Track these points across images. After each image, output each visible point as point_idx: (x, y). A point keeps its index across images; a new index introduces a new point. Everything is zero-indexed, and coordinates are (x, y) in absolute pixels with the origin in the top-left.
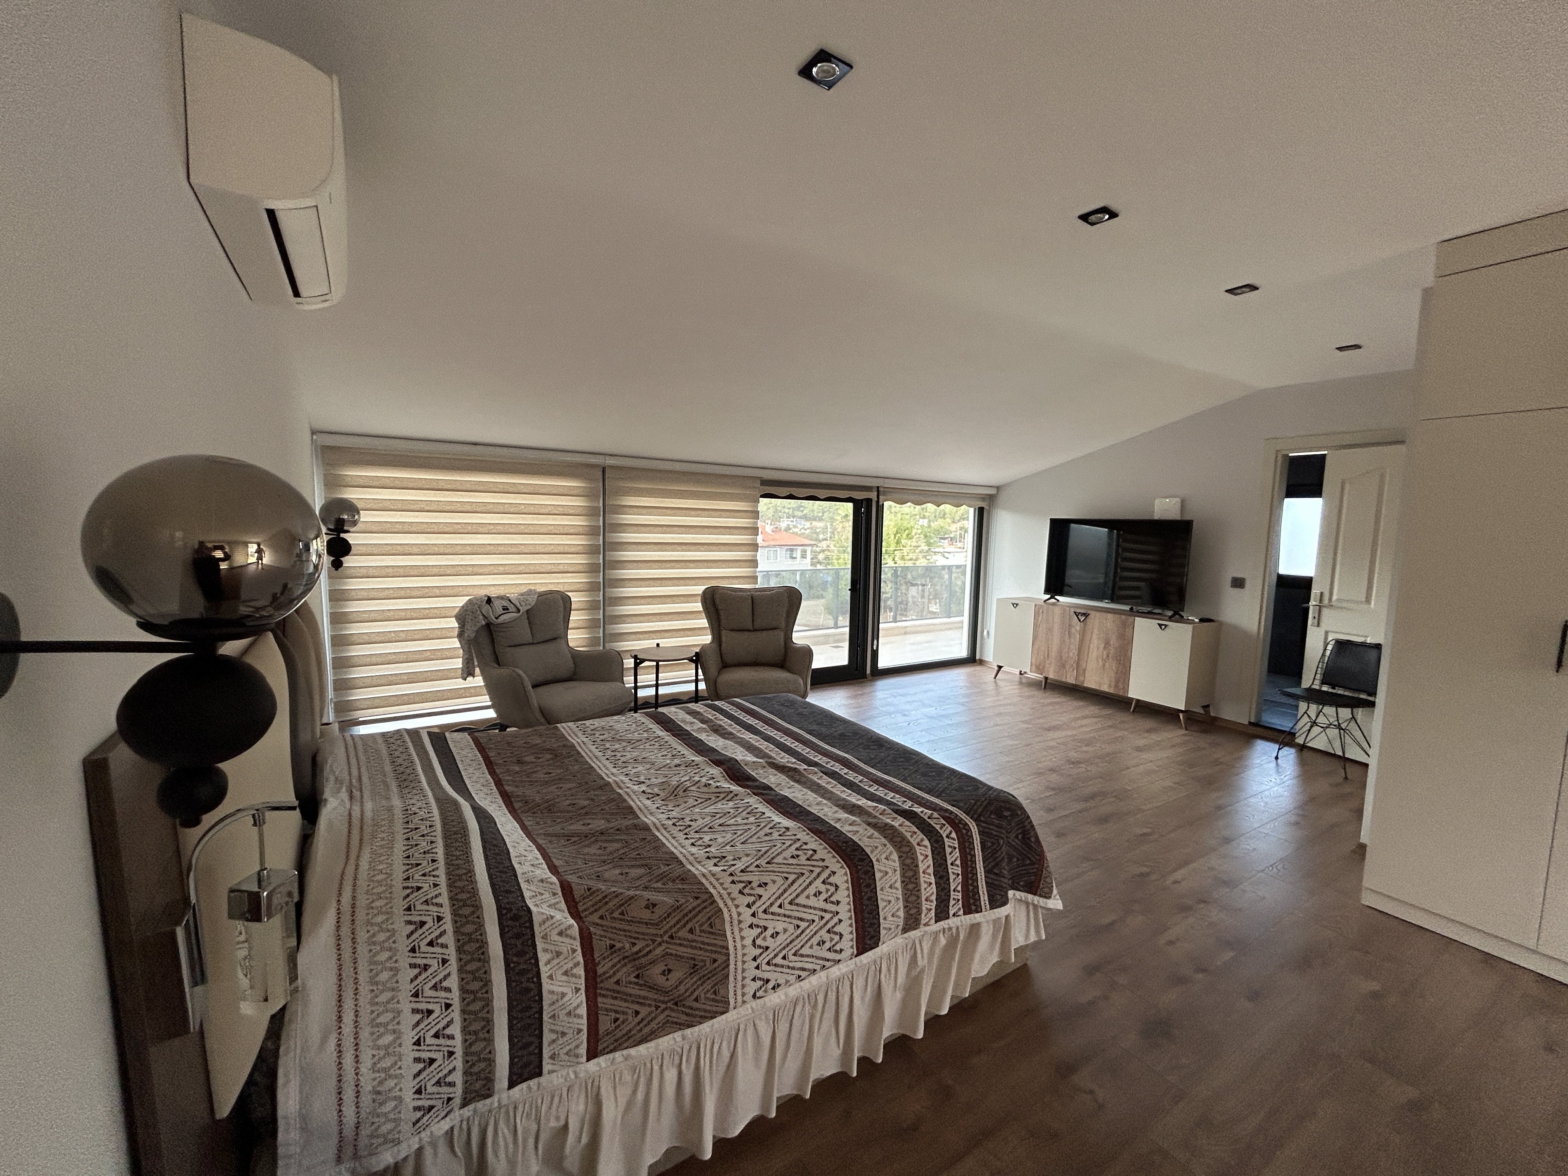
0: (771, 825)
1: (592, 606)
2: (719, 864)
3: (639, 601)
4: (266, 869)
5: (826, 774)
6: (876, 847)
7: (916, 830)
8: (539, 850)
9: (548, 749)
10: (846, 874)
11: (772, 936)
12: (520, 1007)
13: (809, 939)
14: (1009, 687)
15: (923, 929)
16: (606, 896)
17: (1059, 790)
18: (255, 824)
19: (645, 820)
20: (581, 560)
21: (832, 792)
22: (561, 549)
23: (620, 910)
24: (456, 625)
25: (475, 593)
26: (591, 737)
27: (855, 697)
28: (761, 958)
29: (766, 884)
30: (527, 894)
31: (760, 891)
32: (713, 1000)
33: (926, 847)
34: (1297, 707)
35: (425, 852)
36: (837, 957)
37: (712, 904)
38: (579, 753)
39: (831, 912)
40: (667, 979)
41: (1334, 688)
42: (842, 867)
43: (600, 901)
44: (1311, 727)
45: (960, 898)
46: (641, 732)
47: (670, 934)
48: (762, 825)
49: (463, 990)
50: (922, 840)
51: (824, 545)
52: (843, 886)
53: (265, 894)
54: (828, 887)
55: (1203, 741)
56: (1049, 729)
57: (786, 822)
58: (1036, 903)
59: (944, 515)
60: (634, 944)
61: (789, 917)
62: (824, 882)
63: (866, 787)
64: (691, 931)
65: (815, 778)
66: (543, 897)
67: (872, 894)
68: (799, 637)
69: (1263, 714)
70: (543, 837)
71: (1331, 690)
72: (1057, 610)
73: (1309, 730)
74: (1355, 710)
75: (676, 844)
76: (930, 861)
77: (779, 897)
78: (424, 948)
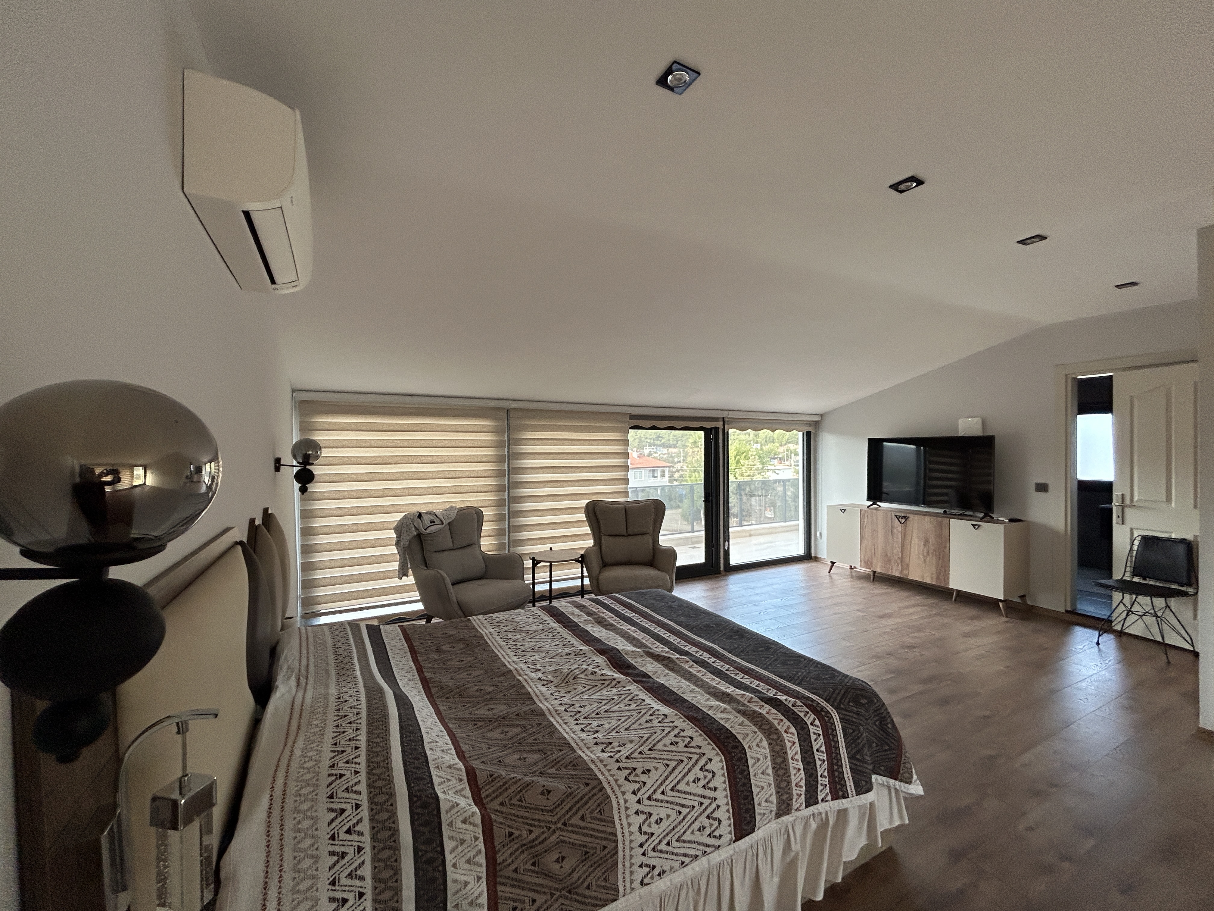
0: (651, 712)
1: (500, 518)
2: (606, 750)
3: (536, 513)
4: (186, 775)
5: (696, 662)
6: (747, 735)
7: (782, 718)
8: (449, 735)
9: (461, 640)
10: (721, 761)
11: (656, 822)
12: (426, 897)
13: (691, 825)
14: (843, 582)
15: (794, 814)
16: (505, 783)
17: (898, 672)
18: (178, 733)
19: (541, 705)
20: (490, 482)
21: (702, 680)
22: (475, 474)
23: (518, 797)
24: (395, 535)
25: (410, 510)
26: (497, 629)
27: (712, 589)
28: (647, 845)
29: (649, 771)
30: (436, 780)
31: (644, 778)
32: (604, 887)
33: (793, 734)
34: (1110, 598)
35: (350, 740)
36: (716, 842)
37: (600, 790)
38: (487, 643)
39: (709, 798)
40: (561, 867)
41: (1145, 579)
42: (717, 754)
43: (501, 787)
44: (1127, 615)
45: (827, 783)
46: (537, 624)
47: (563, 821)
48: (643, 712)
49: (375, 879)
50: (789, 728)
51: (678, 466)
52: (719, 773)
53: (183, 801)
54: (706, 773)
55: (1025, 628)
56: (882, 617)
57: (664, 709)
58: (897, 787)
59: (773, 440)
60: (531, 832)
61: (672, 803)
62: (701, 769)
63: (733, 676)
64: (583, 818)
65: (687, 667)
66: (451, 783)
67: (746, 781)
68: (664, 540)
69: (1078, 602)
70: (454, 721)
71: (1142, 581)
72: (880, 513)
73: (1125, 619)
74: (1168, 599)
75: (568, 729)
76: (797, 748)
77: (662, 784)
78: (343, 836)
